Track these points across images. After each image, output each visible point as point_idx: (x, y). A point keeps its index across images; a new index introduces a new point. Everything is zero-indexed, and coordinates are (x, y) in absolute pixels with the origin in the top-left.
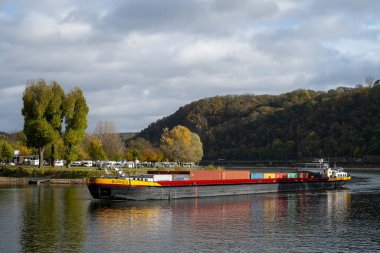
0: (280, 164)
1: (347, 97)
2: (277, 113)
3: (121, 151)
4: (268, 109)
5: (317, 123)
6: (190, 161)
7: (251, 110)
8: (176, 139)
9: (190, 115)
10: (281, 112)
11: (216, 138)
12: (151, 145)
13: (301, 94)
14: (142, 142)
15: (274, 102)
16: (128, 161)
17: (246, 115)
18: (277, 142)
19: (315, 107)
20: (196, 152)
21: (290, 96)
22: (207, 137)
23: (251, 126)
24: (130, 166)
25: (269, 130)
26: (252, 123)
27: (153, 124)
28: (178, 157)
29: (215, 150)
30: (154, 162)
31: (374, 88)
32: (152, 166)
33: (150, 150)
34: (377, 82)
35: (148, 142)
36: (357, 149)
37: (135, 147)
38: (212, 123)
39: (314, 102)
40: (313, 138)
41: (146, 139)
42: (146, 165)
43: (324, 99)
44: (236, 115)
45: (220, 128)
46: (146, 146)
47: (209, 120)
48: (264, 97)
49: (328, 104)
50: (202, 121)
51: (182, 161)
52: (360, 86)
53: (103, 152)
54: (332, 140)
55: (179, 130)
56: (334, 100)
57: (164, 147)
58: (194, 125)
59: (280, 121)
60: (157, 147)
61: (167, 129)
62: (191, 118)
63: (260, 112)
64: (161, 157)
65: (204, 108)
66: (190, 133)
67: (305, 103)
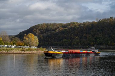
0: (66, 48)
1: (89, 25)
2: (65, 30)
3: (9, 42)
4: (62, 28)
5: (79, 33)
6: (34, 46)
7: (56, 29)
8: (29, 38)
9: (34, 30)
10: (67, 29)
11: (43, 38)
12: (20, 40)
13: (73, 23)
14: (17, 39)
15: (64, 26)
16: (12, 45)
17: (54, 30)
18: (65, 40)
19: (78, 28)
20: (36, 43)
21: (70, 24)
22: (40, 38)
23: (56, 34)
24: (12, 47)
25: (62, 36)
26: (56, 33)
27: (21, 33)
28: (30, 44)
29: (43, 42)
30: (21, 46)
31: (99, 22)
32: (20, 47)
34: (100, 20)
35: (19, 39)
36: (92, 43)
37: (14, 40)
38: (42, 33)
39: (78, 26)
40: (77, 39)
42: (18, 47)
43: (81, 26)
44: (50, 30)
45: (45, 34)
47: (41, 32)
48: (60, 24)
49: (83, 27)
50: (38, 32)
51: (31, 46)
52: (94, 21)
53: (2, 42)
54: (84, 40)
55: (30, 35)
56: (85, 26)
57: (25, 41)
58: (36, 33)
59: (66, 33)
60: (22, 40)
61: (26, 34)
62: (35, 31)
63: (59, 29)
64: (24, 44)
65: (39, 27)
66: (34, 36)
67: (75, 27)
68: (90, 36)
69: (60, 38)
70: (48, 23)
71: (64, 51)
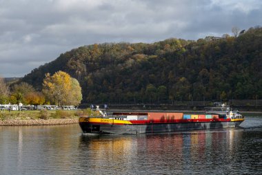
0: (153, 108)
1: (215, 46)
2: (150, 60)
3: (5, 95)
4: (142, 56)
5: (187, 69)
6: (70, 104)
7: (127, 58)
8: (57, 83)
9: (70, 62)
10: (155, 59)
11: (94, 83)
12: (33, 89)
13: (172, 42)
14: (25, 86)
15: (148, 50)
16: (13, 104)
17: (122, 62)
18: (150, 87)
19: (186, 54)
20: (76, 96)
21: (162, 44)
22: (86, 82)
23: (126, 73)
24: (14, 109)
25: (143, 76)
26: (127, 70)
27: (36, 70)
28: (59, 101)
29: (94, 93)
30: (36, 105)
31: (240, 37)
32: (34, 109)
35: (31, 87)
36: (224, 94)
37: (19, 91)
38: (91, 69)
39: (184, 50)
40: (184, 83)
41: (29, 83)
42: (28, 108)
43: (193, 48)
44: (113, 62)
45: (98, 73)
46: (29, 91)
47: (88, 66)
48: (139, 45)
49: (197, 52)
50: (81, 67)
51: (63, 104)
52: (227, 35)
54: (201, 86)
55: (60, 75)
56: (203, 48)
57: (46, 91)
58: (74, 70)
59: (153, 67)
60: (40, 91)
61: (48, 74)
62: (71, 64)
63: (135, 59)
64: (43, 101)
65: (83, 55)
66: (71, 78)
67: (176, 51)
68: (216, 76)
69: (138, 82)
70: (105, 44)
71: (135, 118)
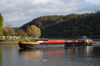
0: (66, 38)
1: (88, 16)
2: (65, 21)
3: (14, 33)
4: (62, 20)
5: (78, 24)
6: (37, 36)
7: (57, 20)
8: (32, 29)
10: (67, 21)
11: (45, 29)
13: (73, 15)
15: (64, 18)
16: (16, 36)
17: (55, 22)
18: (65, 30)
19: (77, 19)
20: (39, 34)
21: (69, 16)
22: (42, 29)
23: (57, 25)
24: (17, 38)
25: (62, 27)
28: (33, 35)
29: (45, 33)
31: (97, 13)
33: (23, 33)
34: (98, 11)
35: (23, 30)
36: (91, 33)
37: (19, 32)
38: (44, 24)
39: (77, 18)
40: (77, 29)
41: (22, 29)
42: (22, 38)
43: (80, 17)
44: (52, 22)
45: (46, 26)
46: (22, 32)
48: (61, 16)
49: (82, 18)
50: (41, 24)
51: (34, 37)
52: (92, 13)
53: (8, 34)
54: (83, 30)
55: (33, 27)
56: (84, 17)
57: (28, 32)
58: (38, 25)
59: (66, 24)
60: (26, 32)
61: (29, 26)
62: (37, 23)
63: (59, 21)
64: (27, 35)
65: (41, 19)
66: (37, 28)
67: (74, 18)
68: (88, 27)
69: (60, 29)
70: (49, 16)
71: (42, 42)
